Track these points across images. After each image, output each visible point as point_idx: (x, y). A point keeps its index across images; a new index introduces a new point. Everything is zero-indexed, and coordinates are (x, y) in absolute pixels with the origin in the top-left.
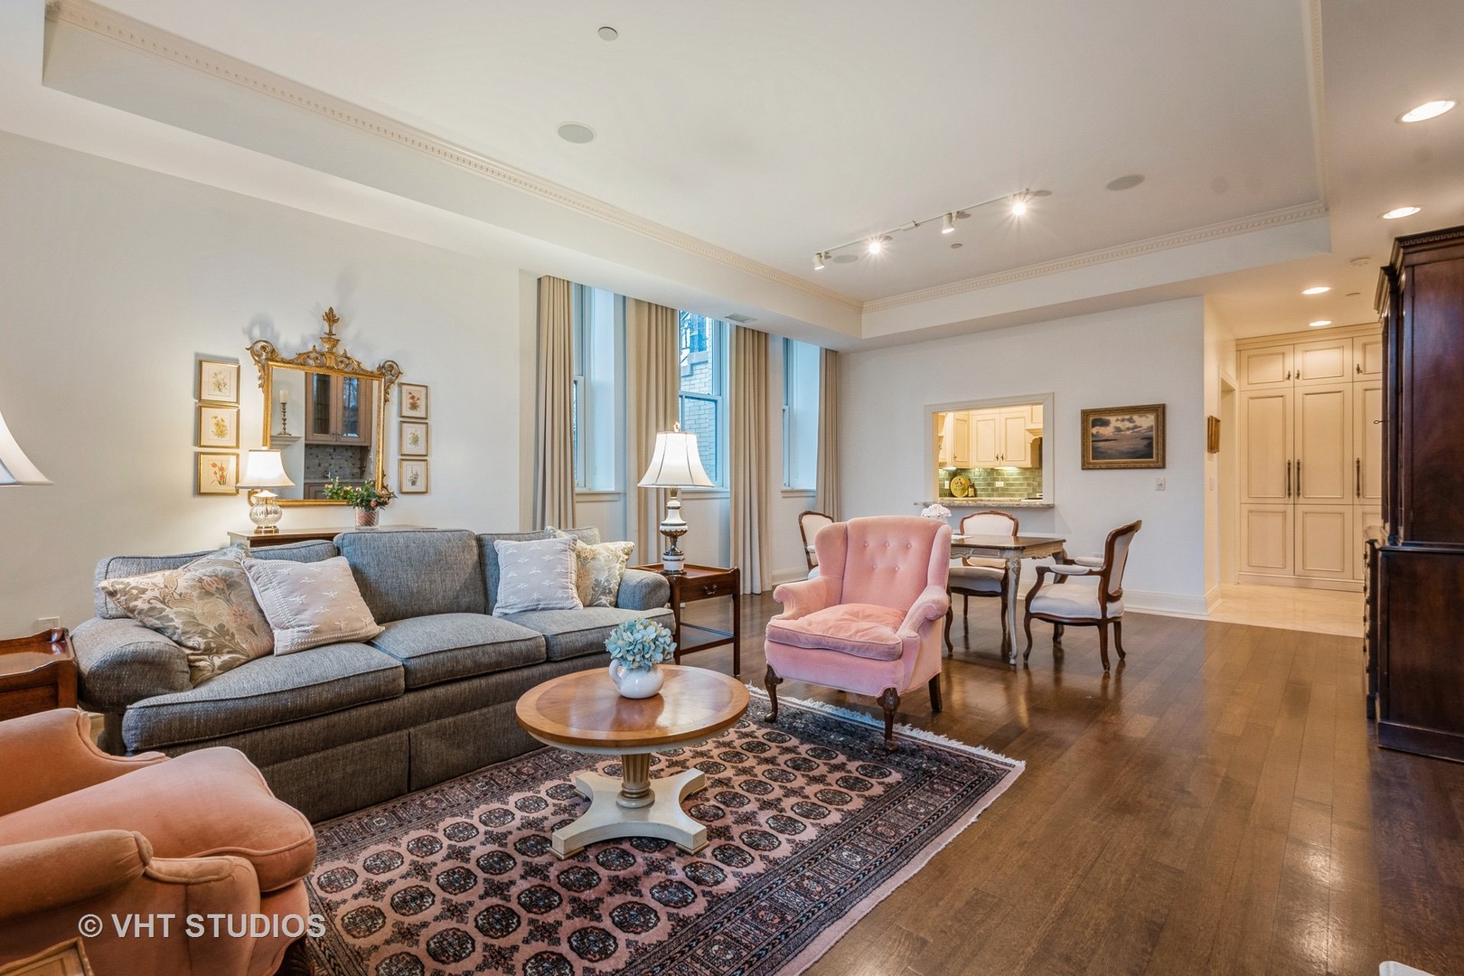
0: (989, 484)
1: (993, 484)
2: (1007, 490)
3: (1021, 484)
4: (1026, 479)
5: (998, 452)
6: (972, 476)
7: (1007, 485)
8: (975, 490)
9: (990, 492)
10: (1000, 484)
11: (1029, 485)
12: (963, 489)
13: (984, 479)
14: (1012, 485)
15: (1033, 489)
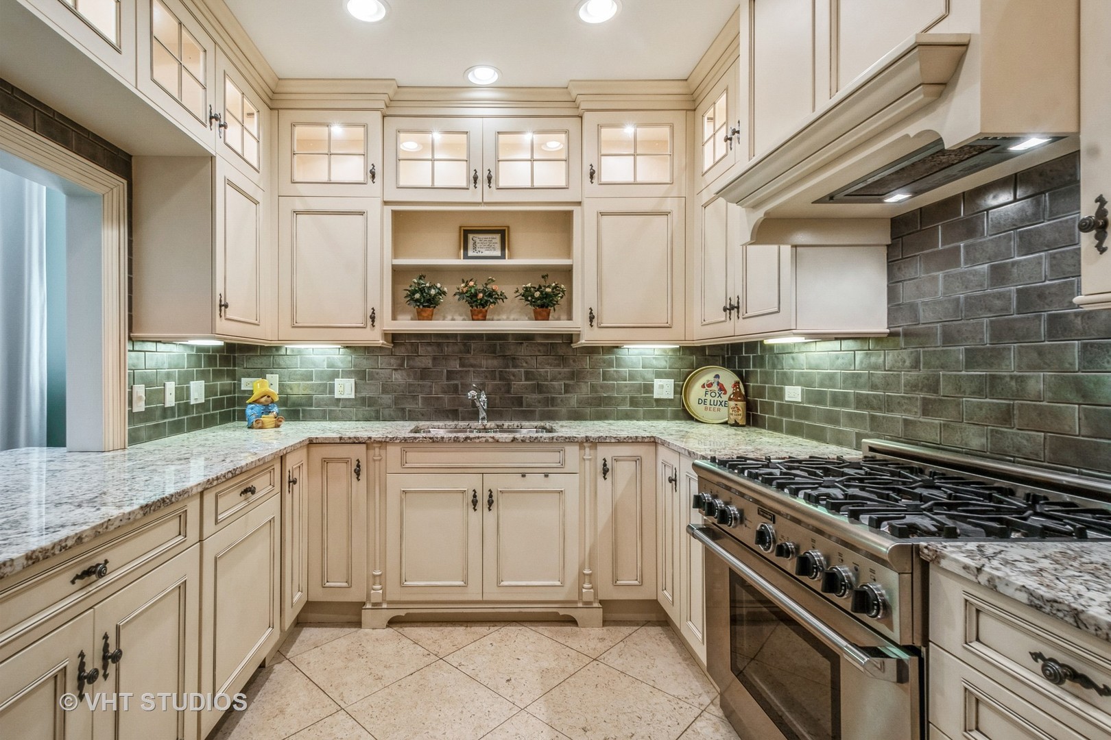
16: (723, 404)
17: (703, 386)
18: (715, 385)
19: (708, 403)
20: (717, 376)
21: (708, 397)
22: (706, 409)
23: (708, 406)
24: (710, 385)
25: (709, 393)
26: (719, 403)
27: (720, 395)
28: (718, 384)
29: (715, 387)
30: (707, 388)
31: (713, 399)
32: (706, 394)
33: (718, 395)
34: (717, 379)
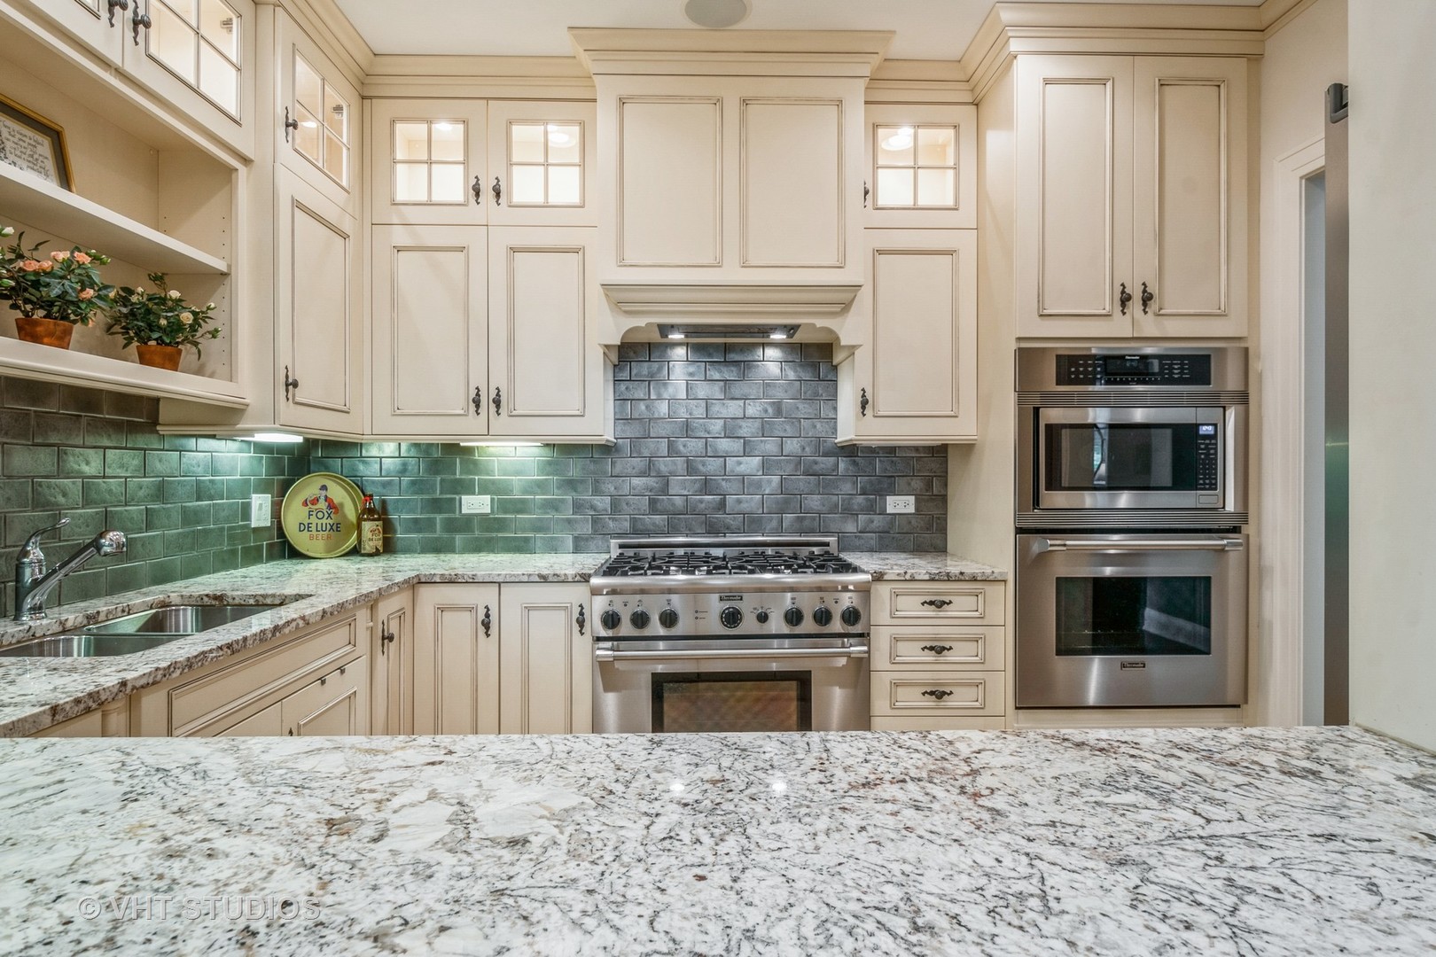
0: (436, 505)
1: (451, 505)
2: (501, 525)
3: (553, 506)
4: (571, 484)
5: (478, 379)
6: (369, 471)
7: (505, 506)
8: (388, 527)
9: (439, 532)
10: (475, 504)
11: (578, 507)
12: (336, 528)
13: (417, 486)
14: (520, 507)
15: (595, 521)
16: (334, 527)
17: (305, 503)
18: (322, 500)
19: (313, 527)
20: (324, 488)
21: (314, 520)
22: (311, 538)
23: (314, 533)
24: (315, 501)
25: (314, 513)
26: (329, 527)
27: (329, 516)
28: (326, 498)
29: (322, 505)
30: (310, 505)
31: (320, 522)
32: (310, 515)
33: (326, 515)
34: (324, 493)
